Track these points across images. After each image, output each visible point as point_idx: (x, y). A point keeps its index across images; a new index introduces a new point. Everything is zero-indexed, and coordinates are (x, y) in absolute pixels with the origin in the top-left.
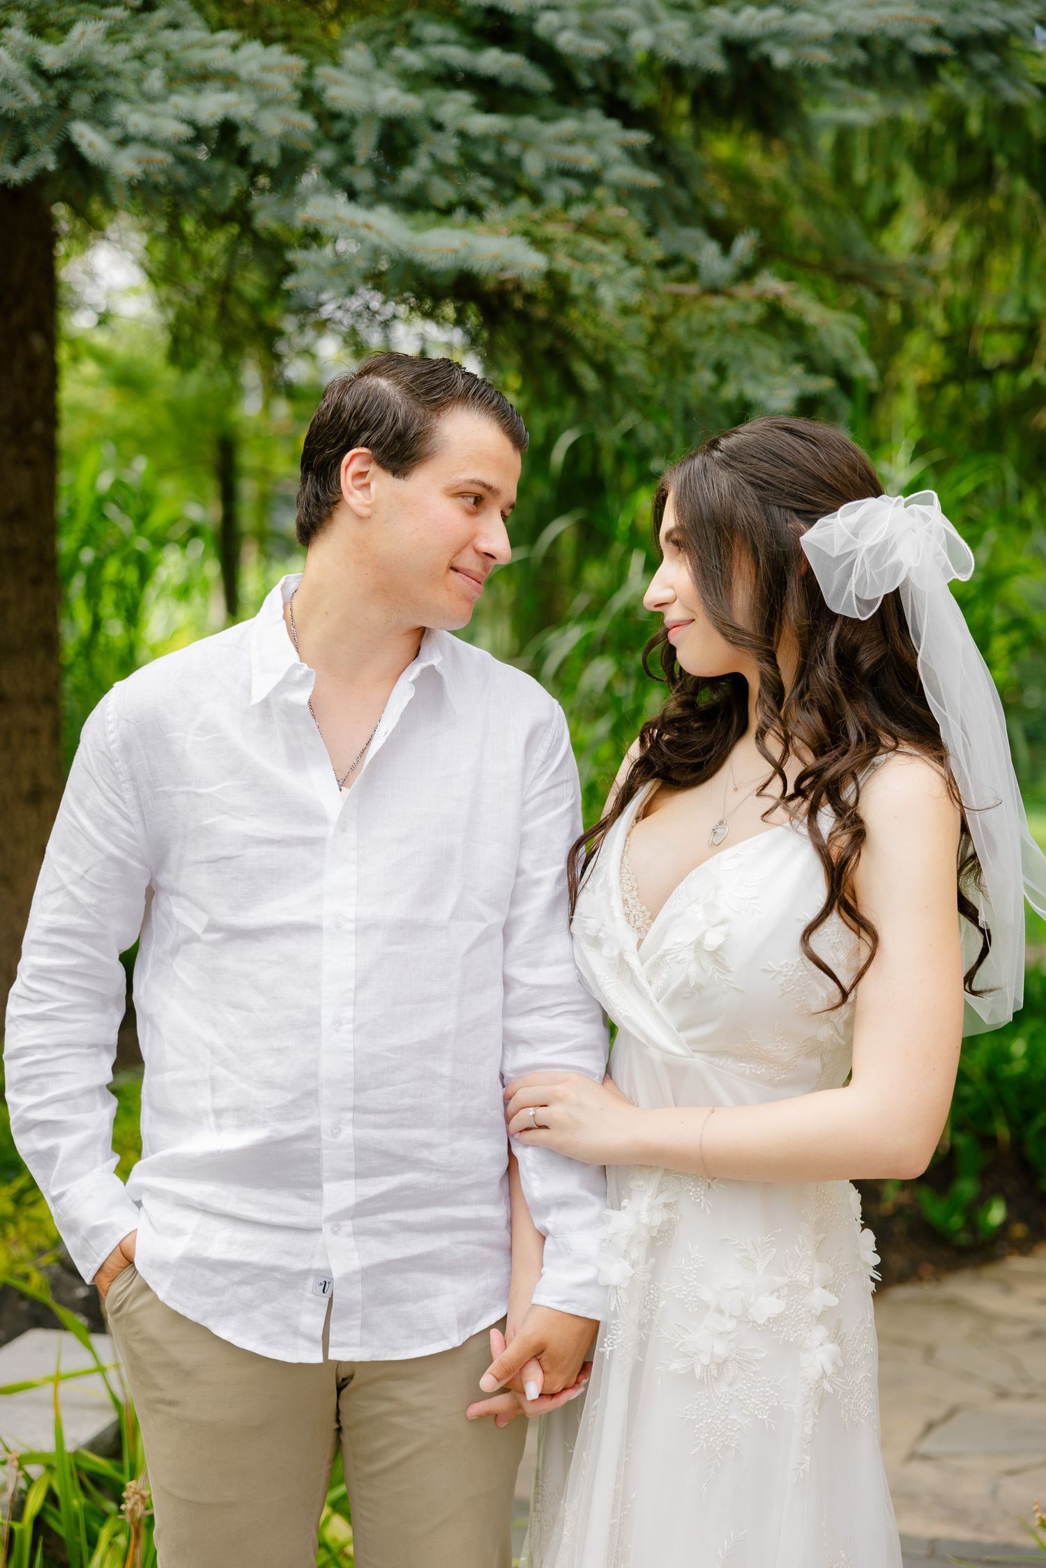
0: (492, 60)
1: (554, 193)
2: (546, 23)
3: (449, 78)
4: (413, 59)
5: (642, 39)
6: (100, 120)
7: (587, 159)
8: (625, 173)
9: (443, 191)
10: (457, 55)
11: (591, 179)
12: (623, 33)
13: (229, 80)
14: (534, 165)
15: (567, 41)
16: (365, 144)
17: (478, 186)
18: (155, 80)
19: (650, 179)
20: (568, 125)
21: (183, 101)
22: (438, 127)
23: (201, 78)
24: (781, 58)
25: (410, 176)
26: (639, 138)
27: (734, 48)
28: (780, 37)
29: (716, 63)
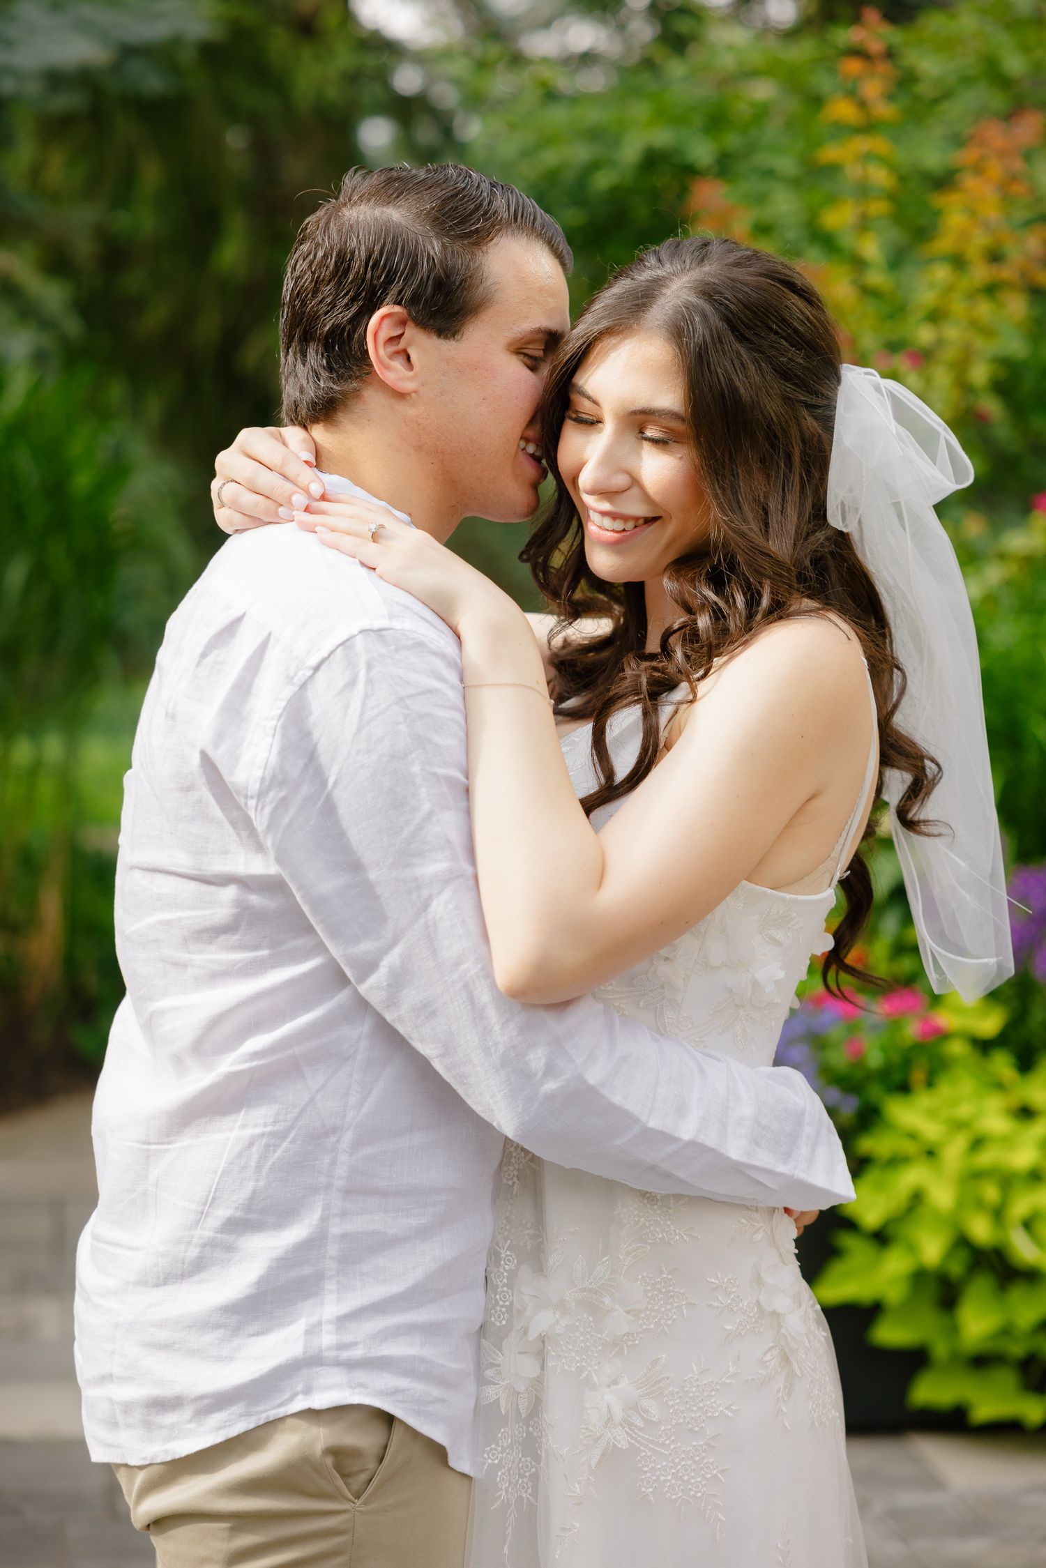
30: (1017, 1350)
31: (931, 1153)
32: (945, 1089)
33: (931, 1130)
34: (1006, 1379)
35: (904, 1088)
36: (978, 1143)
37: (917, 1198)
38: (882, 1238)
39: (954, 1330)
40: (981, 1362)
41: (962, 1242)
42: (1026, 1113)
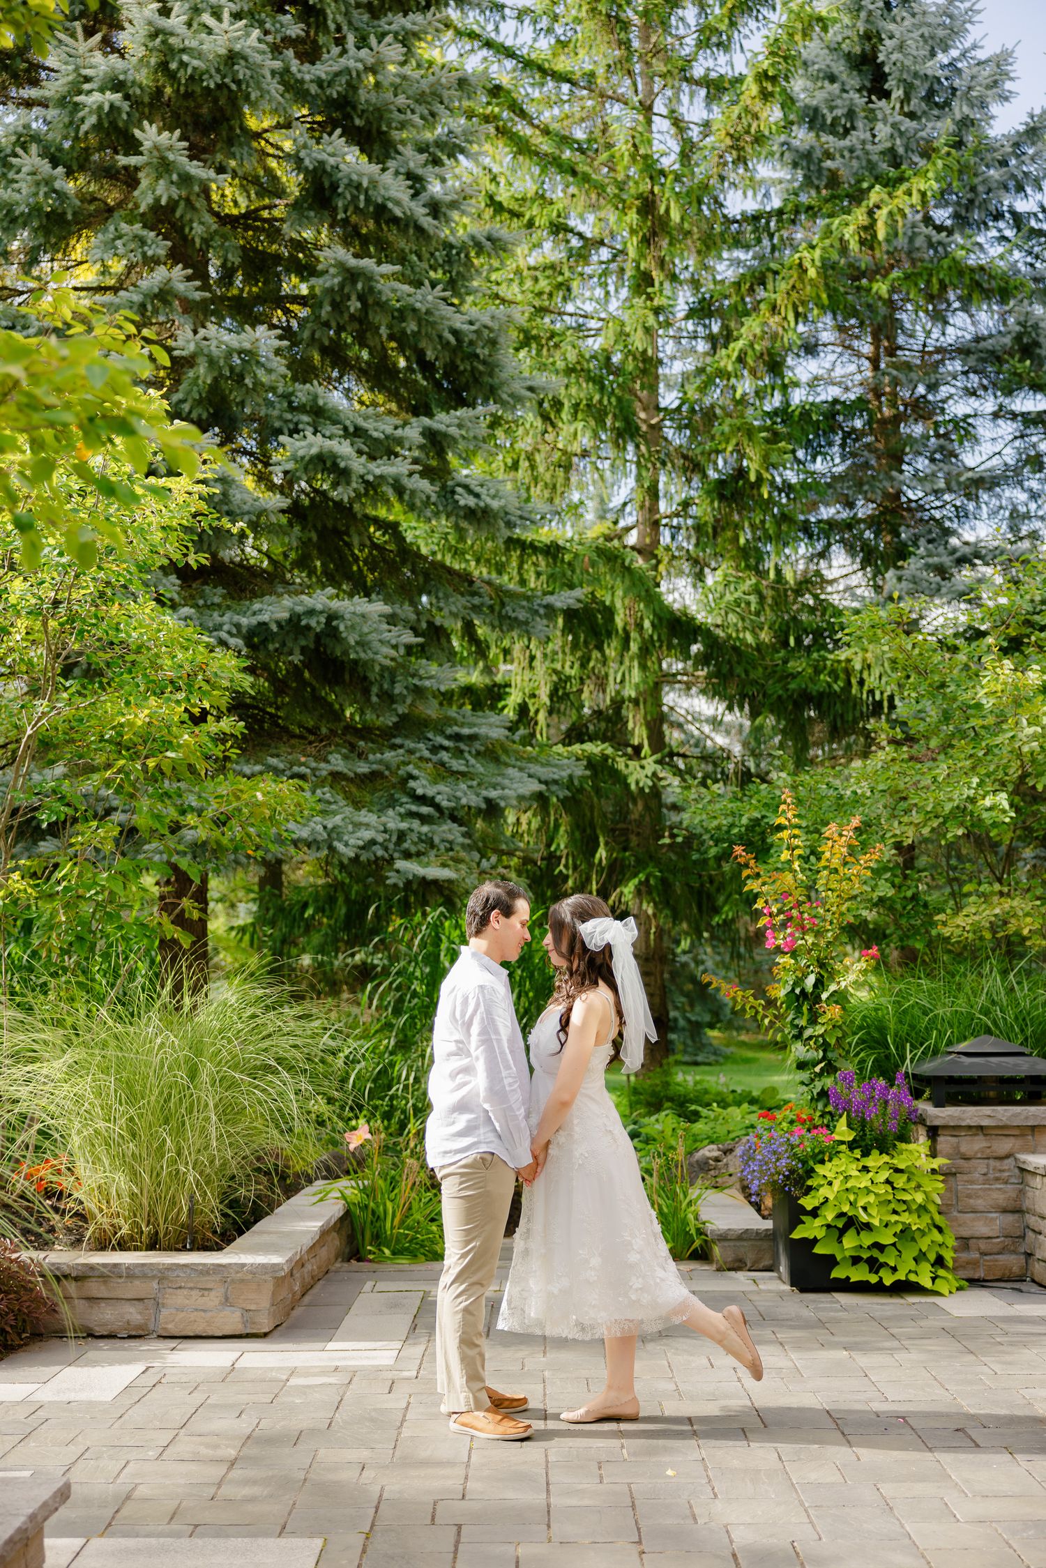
0: (425, 810)
1: (442, 847)
2: (438, 799)
3: (412, 815)
4: (402, 810)
5: (464, 801)
6: (340, 840)
7: (451, 837)
8: (461, 840)
9: (413, 849)
10: (414, 808)
11: (451, 843)
12: (459, 799)
13: (367, 826)
14: (437, 840)
15: (445, 804)
16: (394, 838)
17: (422, 847)
18: (350, 827)
19: (467, 841)
20: (445, 827)
21: (359, 834)
22: (411, 830)
23: (358, 825)
24: (502, 804)
25: (406, 845)
26: (464, 829)
27: (488, 801)
28: (502, 798)
29: (484, 806)
30: (865, 1256)
31: (830, 1184)
32: (835, 1161)
33: (830, 1175)
34: (864, 1267)
35: (822, 1162)
36: (847, 1178)
37: (827, 1200)
38: (814, 1213)
39: (843, 1250)
40: (856, 1260)
41: (841, 1215)
42: (865, 1169)
